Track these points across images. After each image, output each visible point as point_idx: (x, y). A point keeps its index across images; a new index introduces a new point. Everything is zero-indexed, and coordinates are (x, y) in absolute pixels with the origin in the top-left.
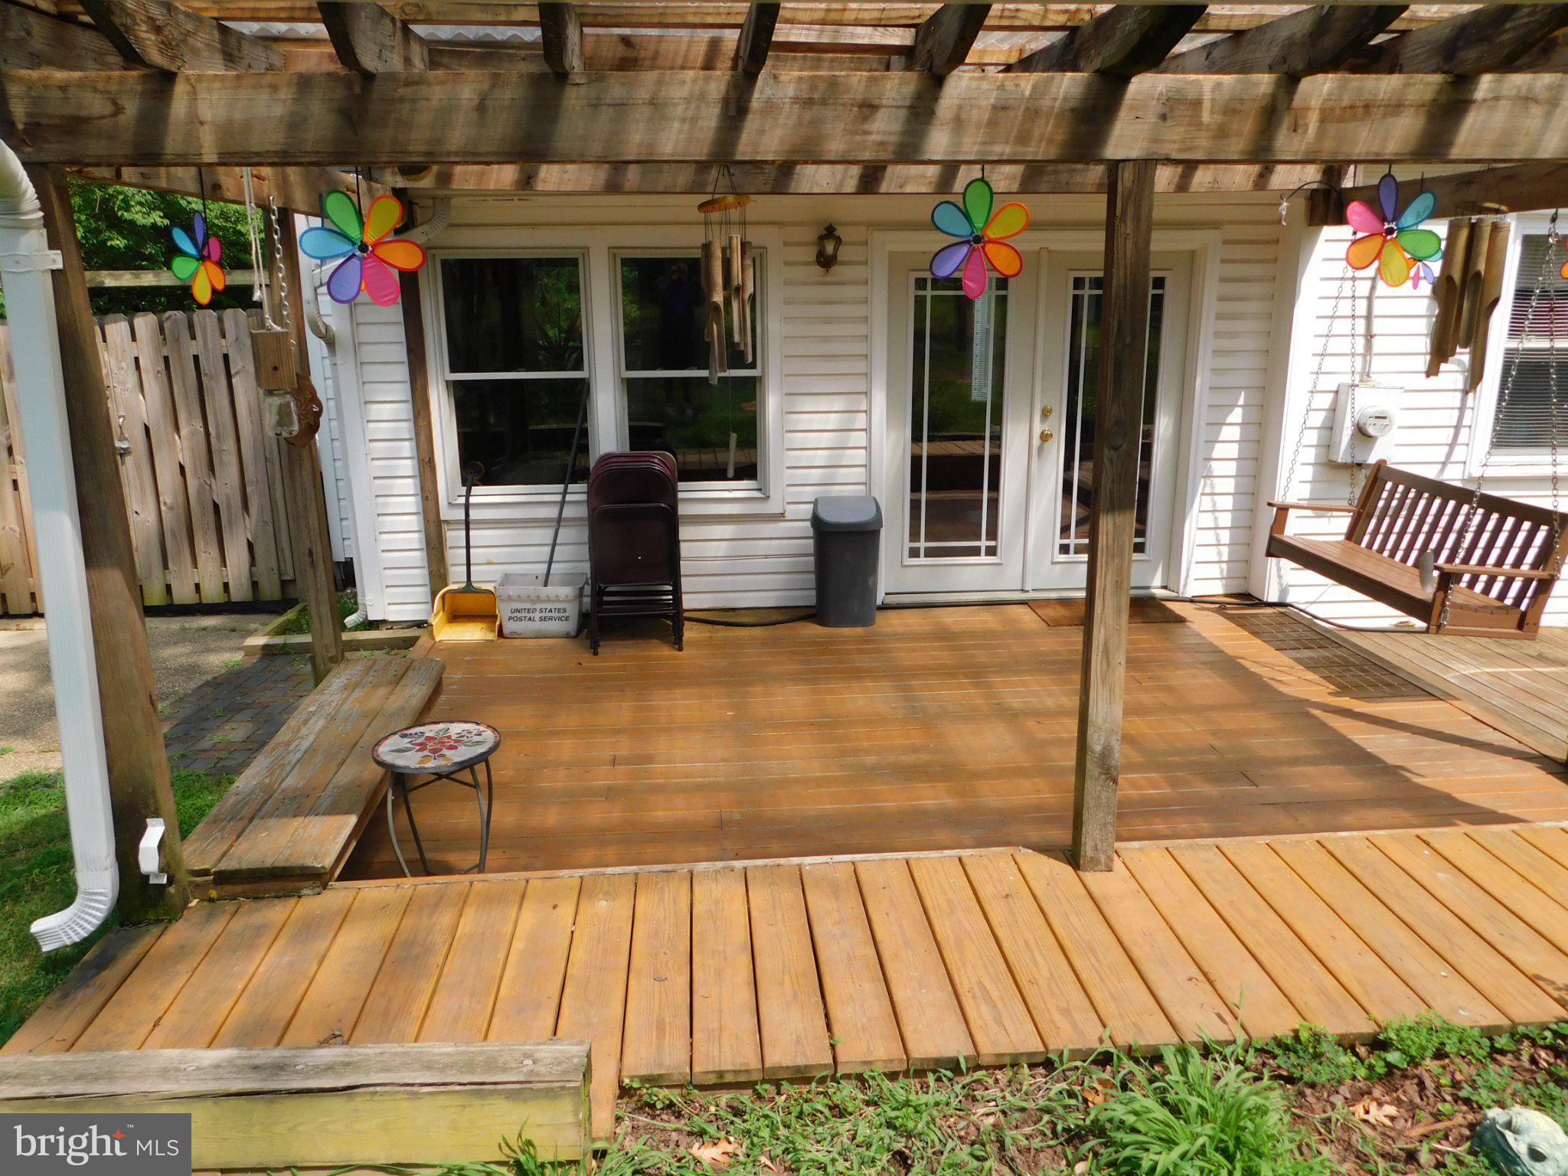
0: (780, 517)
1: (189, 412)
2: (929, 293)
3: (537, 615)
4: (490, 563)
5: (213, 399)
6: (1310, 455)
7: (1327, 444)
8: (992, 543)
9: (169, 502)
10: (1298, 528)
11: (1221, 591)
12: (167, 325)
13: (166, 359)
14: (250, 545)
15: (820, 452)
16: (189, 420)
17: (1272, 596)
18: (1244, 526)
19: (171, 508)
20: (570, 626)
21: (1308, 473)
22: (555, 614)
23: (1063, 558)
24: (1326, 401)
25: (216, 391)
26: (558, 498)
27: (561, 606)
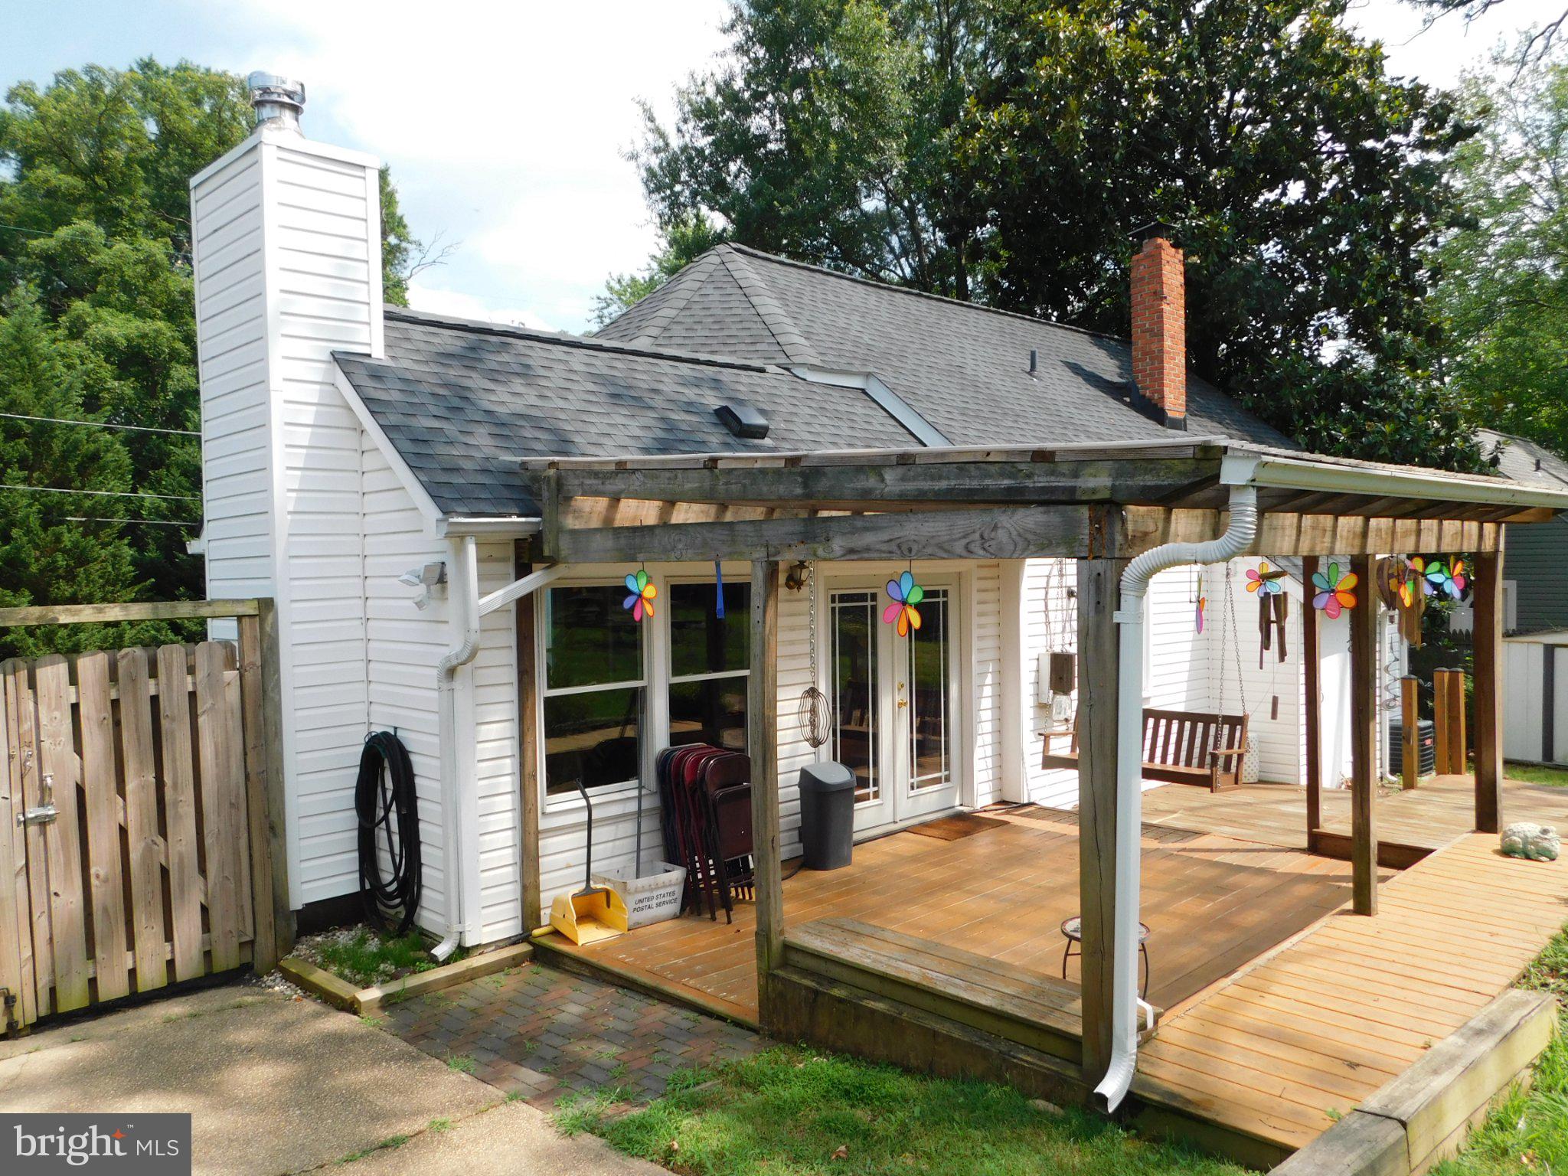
1: (141, 763)
2: (837, 605)
3: (654, 902)
4: (569, 867)
5: (173, 744)
6: (1031, 701)
7: (1037, 693)
8: (876, 789)
9: (102, 873)
11: (991, 802)
12: (122, 665)
13: (115, 704)
14: (204, 910)
15: (788, 731)
16: (140, 772)
17: (1026, 799)
18: (998, 754)
19: (106, 881)
20: (674, 908)
22: (667, 899)
23: (912, 793)
24: (1034, 665)
25: (177, 735)
26: (635, 793)
27: (669, 890)
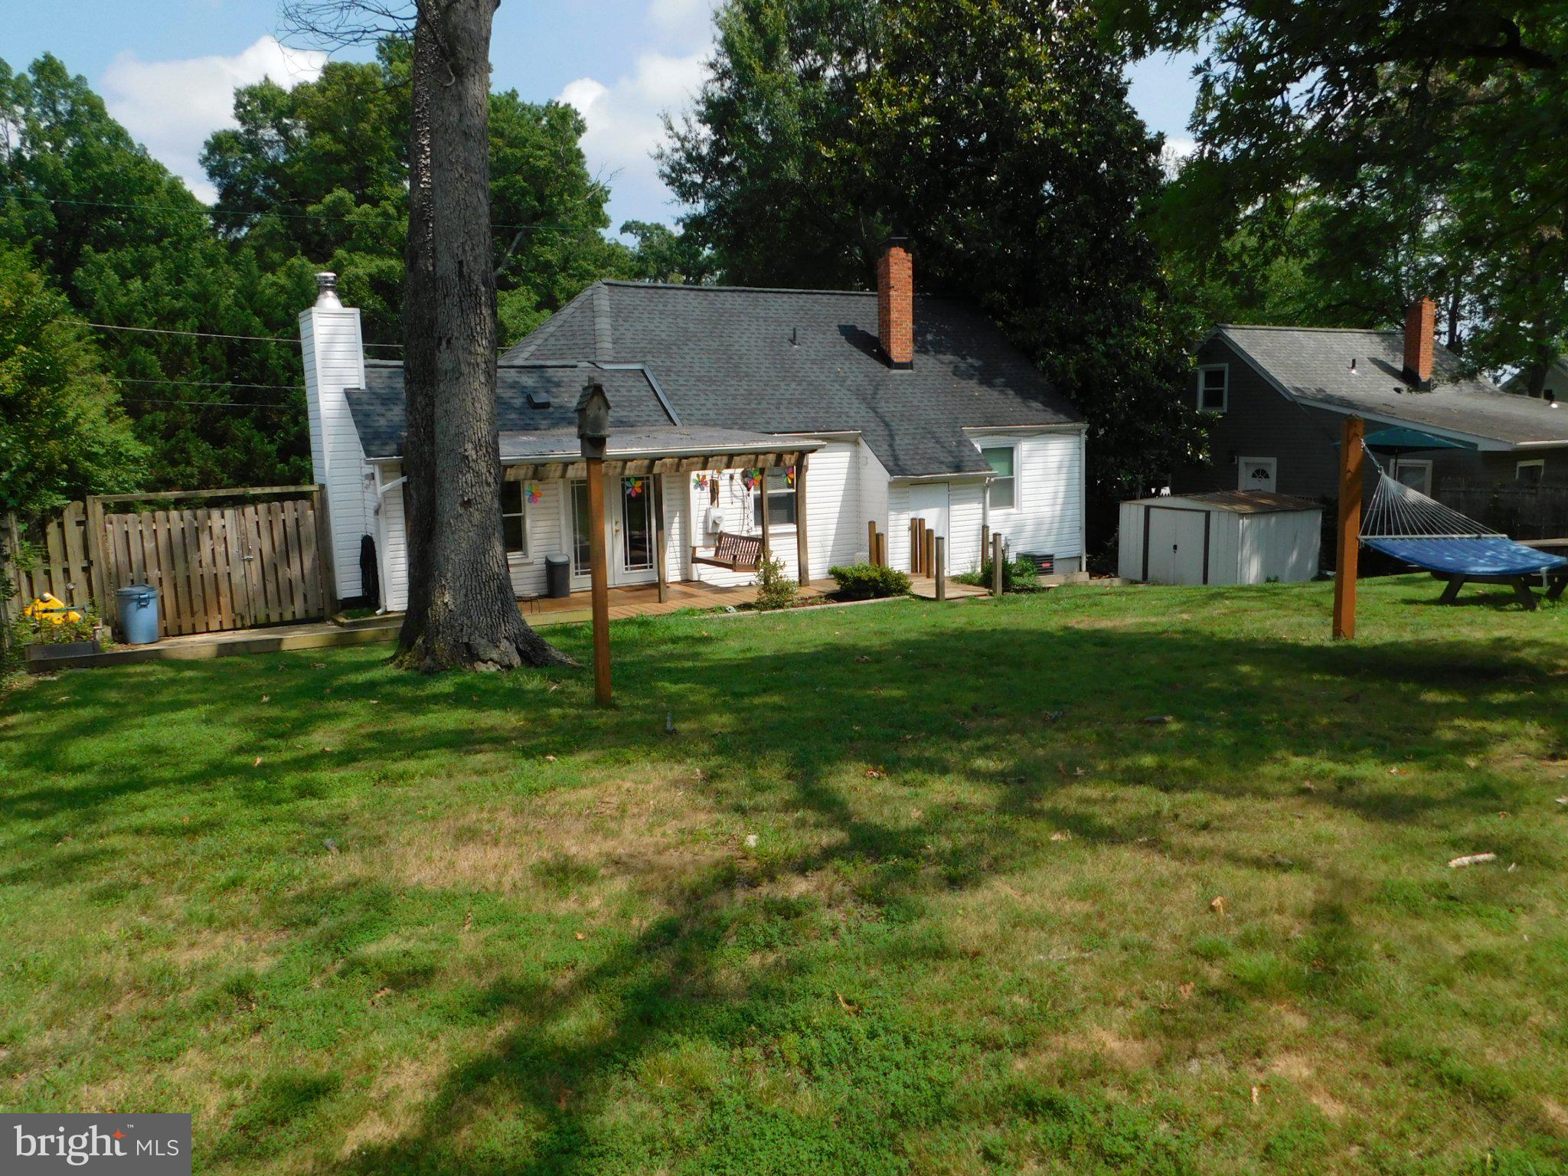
0: (531, 564)
6: (701, 531)
7: (706, 528)
10: (701, 553)
11: (679, 578)
17: (695, 578)
18: (684, 557)
21: (701, 537)
23: (626, 572)
24: (703, 513)
